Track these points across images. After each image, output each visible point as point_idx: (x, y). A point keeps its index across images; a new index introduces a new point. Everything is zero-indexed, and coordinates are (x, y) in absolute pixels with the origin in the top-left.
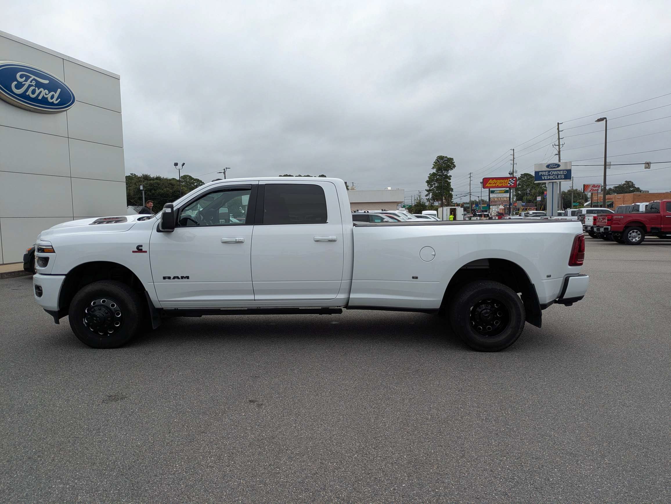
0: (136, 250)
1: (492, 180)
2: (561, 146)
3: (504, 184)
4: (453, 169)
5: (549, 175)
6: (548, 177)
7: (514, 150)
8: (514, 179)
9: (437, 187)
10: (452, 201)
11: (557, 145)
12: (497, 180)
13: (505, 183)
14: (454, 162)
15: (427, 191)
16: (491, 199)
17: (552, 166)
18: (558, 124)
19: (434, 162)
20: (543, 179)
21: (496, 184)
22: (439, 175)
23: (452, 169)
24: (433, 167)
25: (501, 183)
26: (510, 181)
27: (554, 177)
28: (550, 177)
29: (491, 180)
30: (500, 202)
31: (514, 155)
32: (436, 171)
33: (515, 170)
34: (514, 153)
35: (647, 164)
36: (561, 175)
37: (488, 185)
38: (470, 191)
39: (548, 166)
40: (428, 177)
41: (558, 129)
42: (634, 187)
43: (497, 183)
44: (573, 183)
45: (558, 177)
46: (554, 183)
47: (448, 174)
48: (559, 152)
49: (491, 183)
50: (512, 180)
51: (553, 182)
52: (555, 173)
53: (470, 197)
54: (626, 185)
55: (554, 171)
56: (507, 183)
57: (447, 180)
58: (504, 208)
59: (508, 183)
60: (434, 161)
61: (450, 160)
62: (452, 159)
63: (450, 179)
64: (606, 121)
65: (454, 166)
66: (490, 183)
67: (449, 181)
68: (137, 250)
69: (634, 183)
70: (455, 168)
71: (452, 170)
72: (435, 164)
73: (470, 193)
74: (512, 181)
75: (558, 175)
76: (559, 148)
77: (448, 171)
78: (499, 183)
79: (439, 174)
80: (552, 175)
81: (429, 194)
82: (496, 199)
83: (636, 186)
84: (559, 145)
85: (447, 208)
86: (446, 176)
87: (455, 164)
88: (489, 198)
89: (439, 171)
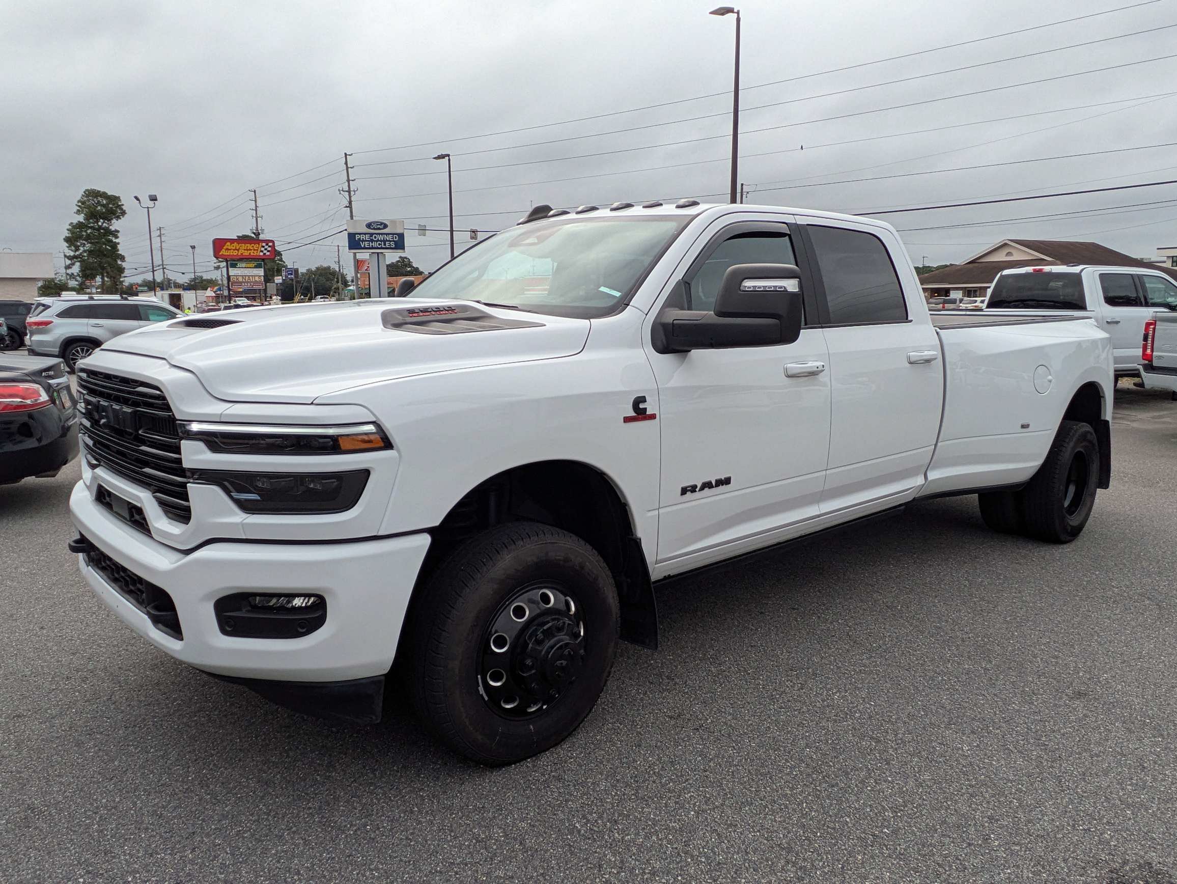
0: (632, 414)
1: (231, 244)
2: (352, 193)
3: (253, 251)
4: (120, 218)
5: (372, 241)
6: (371, 244)
7: (255, 192)
8: (270, 244)
9: (90, 252)
10: (121, 279)
11: (347, 191)
12: (240, 245)
13: (255, 250)
14: (123, 205)
15: (70, 258)
16: (231, 277)
17: (375, 226)
18: (346, 155)
19: (79, 201)
20: (363, 246)
21: (238, 250)
22: (91, 228)
23: (118, 218)
24: (78, 211)
25: (247, 250)
26: (263, 247)
27: (379, 244)
28: (374, 244)
29: (228, 244)
30: (249, 284)
31: (256, 201)
32: (84, 220)
33: (259, 228)
34: (255, 197)
35: (473, 232)
36: (391, 241)
37: (223, 252)
38: (163, 261)
39: (369, 226)
40: (68, 230)
41: (346, 163)
42: (411, 266)
43: (240, 250)
44: (338, 255)
45: (385, 245)
46: (380, 255)
47: (111, 227)
48: (350, 202)
49: (229, 248)
50: (267, 245)
51: (378, 253)
52: (381, 237)
53: (164, 273)
54: (400, 262)
55: (379, 234)
56: (257, 250)
57: (111, 238)
58: (214, 295)
59: (259, 251)
60: (79, 198)
61: (114, 200)
62: (118, 198)
63: (117, 237)
64: (449, 160)
65: (124, 213)
66: (227, 249)
67: (114, 241)
68: (634, 414)
69: (411, 261)
70: (126, 216)
71: (119, 220)
72: (80, 204)
73: (163, 265)
74: (266, 247)
75: (385, 241)
76: (350, 197)
77: (110, 220)
78: (245, 250)
79: (92, 225)
80: (377, 241)
81: (73, 264)
82: (240, 279)
83: (415, 265)
84: (349, 192)
85: (162, 294)
86: (108, 232)
87: (124, 208)
88: (229, 278)
89: (92, 219)
